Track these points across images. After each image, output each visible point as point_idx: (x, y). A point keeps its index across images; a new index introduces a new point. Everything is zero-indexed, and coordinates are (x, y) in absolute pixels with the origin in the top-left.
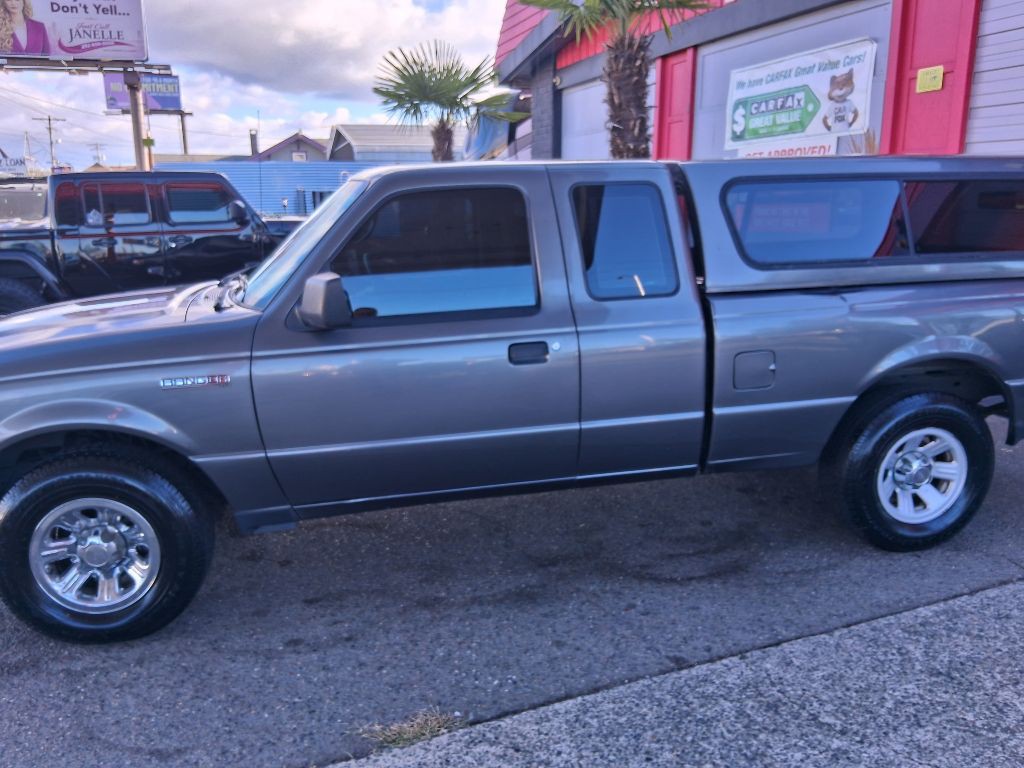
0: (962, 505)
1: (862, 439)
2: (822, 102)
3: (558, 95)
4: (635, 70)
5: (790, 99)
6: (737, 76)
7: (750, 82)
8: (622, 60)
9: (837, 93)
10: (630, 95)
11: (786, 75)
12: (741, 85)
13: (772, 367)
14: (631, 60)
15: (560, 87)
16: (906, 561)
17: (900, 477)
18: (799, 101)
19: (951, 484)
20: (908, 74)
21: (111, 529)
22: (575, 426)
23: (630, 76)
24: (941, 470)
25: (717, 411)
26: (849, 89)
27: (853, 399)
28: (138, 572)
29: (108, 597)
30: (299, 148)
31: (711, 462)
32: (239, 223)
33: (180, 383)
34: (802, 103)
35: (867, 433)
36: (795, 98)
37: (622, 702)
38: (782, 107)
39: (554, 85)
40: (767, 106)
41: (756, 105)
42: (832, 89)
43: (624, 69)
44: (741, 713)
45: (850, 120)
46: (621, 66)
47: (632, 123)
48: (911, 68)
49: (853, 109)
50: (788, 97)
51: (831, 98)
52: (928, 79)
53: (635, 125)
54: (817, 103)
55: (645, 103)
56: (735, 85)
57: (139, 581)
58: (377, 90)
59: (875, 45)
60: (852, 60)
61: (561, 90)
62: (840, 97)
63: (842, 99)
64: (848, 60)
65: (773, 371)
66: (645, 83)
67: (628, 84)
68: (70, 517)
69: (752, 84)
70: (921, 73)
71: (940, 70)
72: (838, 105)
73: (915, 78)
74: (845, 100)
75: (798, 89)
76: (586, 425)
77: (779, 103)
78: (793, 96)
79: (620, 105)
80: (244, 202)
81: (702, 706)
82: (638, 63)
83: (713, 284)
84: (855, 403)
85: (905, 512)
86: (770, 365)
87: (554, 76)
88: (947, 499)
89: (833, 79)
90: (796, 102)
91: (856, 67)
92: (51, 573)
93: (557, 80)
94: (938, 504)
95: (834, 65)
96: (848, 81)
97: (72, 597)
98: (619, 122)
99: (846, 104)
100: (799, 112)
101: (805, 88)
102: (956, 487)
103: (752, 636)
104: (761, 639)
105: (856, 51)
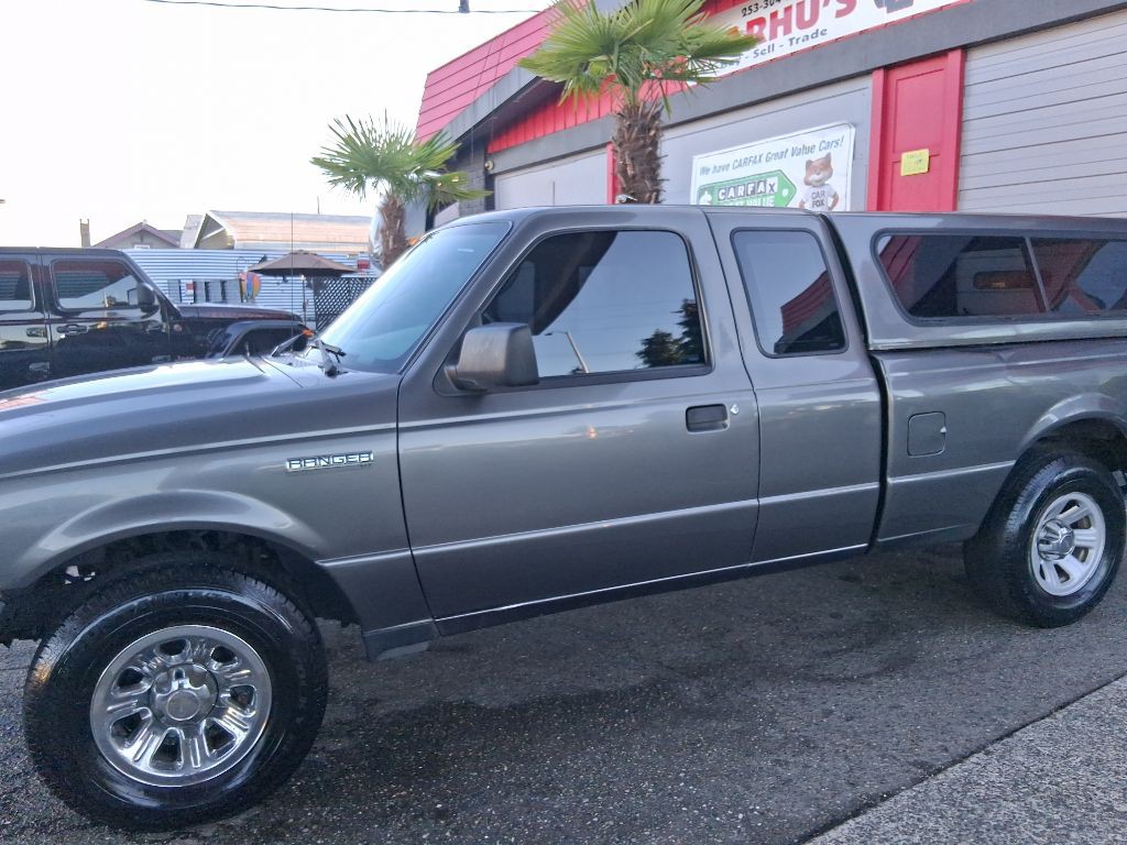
0: (1103, 572)
1: (1017, 507)
2: (798, 187)
3: (489, 180)
4: (648, 141)
5: (762, 184)
6: (699, 162)
7: (715, 167)
8: (636, 129)
9: (815, 177)
10: (645, 166)
11: (756, 160)
12: (705, 171)
13: (944, 430)
14: (645, 129)
15: (491, 172)
16: (1061, 635)
17: (1044, 547)
18: (772, 187)
19: (1090, 551)
20: (891, 157)
21: (198, 668)
22: (753, 502)
23: (644, 146)
24: (1082, 536)
25: (890, 481)
26: (826, 173)
27: (1012, 463)
28: (236, 723)
29: (199, 762)
30: (142, 239)
31: (880, 540)
32: (143, 310)
33: (310, 464)
34: (775, 188)
35: (1021, 500)
36: (768, 183)
37: (901, 819)
38: (753, 192)
39: (486, 169)
40: (736, 193)
41: (723, 191)
42: (808, 174)
43: (637, 139)
44: (1033, 814)
45: (830, 205)
46: (634, 135)
47: (648, 195)
48: (894, 151)
49: (833, 194)
50: (759, 183)
51: (807, 183)
52: (913, 162)
53: (650, 197)
54: (792, 188)
55: (657, 175)
56: (699, 171)
57: (240, 737)
58: (318, 161)
59: (853, 130)
60: (829, 145)
61: (495, 175)
62: (817, 181)
63: (821, 183)
64: (823, 145)
65: (944, 434)
66: (656, 155)
67: (642, 156)
68: (148, 654)
69: (717, 169)
70: (905, 157)
71: (925, 154)
72: (816, 190)
73: (899, 161)
74: (823, 185)
75: (770, 174)
76: (764, 501)
77: (750, 189)
78: (765, 182)
79: (634, 176)
80: (153, 285)
81: (987, 811)
82: (652, 133)
83: (876, 342)
84: (1013, 469)
85: (1051, 584)
86: (941, 428)
87: (486, 160)
88: (1088, 567)
89: (809, 163)
90: (769, 188)
91: (833, 151)
92: (116, 735)
93: (489, 164)
94: (1081, 574)
95: (810, 149)
96: (826, 164)
97: (145, 765)
98: (632, 195)
99: (825, 189)
100: (772, 197)
101: (780, 173)
102: (1096, 554)
103: (978, 729)
104: (990, 732)
105: (832, 135)
